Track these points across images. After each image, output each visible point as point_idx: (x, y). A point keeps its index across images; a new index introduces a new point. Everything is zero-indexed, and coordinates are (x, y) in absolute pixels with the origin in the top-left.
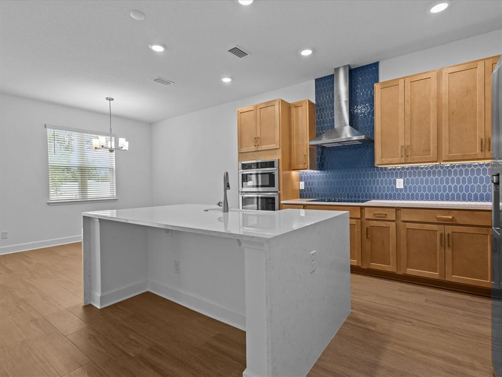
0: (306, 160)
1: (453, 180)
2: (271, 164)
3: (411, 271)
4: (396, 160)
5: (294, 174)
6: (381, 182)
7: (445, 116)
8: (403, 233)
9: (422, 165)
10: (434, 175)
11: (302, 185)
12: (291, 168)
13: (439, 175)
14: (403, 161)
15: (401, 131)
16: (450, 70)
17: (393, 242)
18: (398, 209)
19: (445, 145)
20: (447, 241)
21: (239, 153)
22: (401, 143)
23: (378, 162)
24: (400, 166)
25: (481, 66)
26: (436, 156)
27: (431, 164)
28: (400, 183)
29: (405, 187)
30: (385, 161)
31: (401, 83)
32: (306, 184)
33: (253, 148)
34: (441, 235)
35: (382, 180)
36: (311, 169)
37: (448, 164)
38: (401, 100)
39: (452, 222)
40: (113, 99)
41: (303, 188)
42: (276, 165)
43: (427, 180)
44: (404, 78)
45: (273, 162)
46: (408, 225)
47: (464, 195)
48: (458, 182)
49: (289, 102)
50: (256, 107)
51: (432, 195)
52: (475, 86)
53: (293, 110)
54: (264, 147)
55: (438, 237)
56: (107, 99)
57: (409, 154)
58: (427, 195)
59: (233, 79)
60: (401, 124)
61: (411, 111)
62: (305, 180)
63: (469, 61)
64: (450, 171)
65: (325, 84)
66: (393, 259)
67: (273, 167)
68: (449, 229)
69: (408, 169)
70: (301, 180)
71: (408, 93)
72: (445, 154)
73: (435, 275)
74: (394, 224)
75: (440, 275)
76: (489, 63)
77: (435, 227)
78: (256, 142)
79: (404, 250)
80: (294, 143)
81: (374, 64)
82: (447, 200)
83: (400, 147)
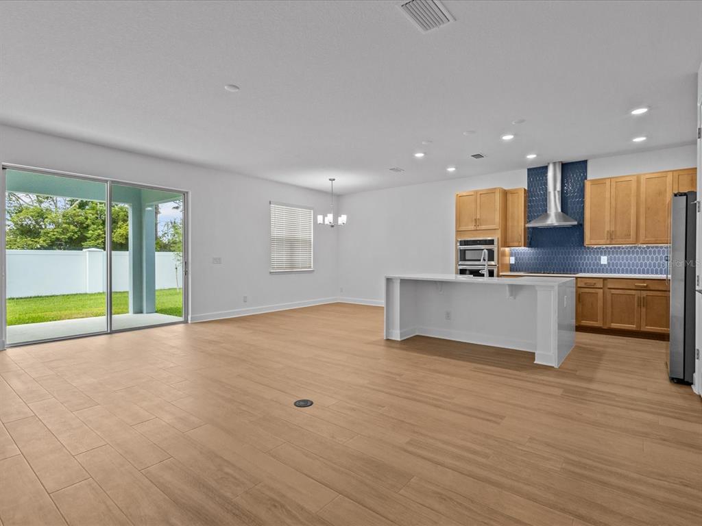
0: (521, 239)
1: (648, 258)
2: (491, 242)
3: (615, 325)
4: (602, 241)
5: (507, 250)
6: (588, 259)
7: (642, 210)
8: (609, 297)
9: (624, 246)
10: (633, 254)
11: (512, 260)
12: (506, 245)
13: (637, 254)
14: (608, 242)
15: (607, 219)
16: (648, 176)
17: (600, 303)
18: (605, 279)
19: (642, 231)
20: (643, 303)
21: (457, 231)
22: (607, 228)
23: (587, 242)
24: (604, 246)
25: (670, 176)
26: (635, 240)
27: (631, 245)
28: (604, 260)
29: (609, 263)
30: (593, 242)
31: (608, 182)
32: (516, 259)
33: (472, 227)
34: (638, 297)
35: (588, 257)
36: (524, 246)
37: (645, 246)
38: (608, 195)
39: (646, 289)
40: (334, 180)
41: (514, 263)
42: (496, 243)
43: (627, 258)
44: (611, 178)
45: (493, 240)
46: (613, 291)
47: (648, 270)
48: (652, 260)
49: (506, 189)
50: (476, 192)
51: (631, 269)
52: (666, 190)
53: (510, 197)
54: (483, 227)
55: (636, 299)
56: (330, 180)
57: (614, 237)
58: (627, 269)
59: (456, 168)
60: (607, 213)
61: (616, 204)
62: (515, 255)
63: (662, 170)
64: (646, 251)
65: (537, 174)
66: (600, 316)
67: (493, 244)
68: (644, 294)
69: (611, 248)
70: (511, 255)
71: (613, 190)
72: (642, 238)
73: (633, 327)
74: (602, 290)
75: (637, 327)
76: (676, 174)
77: (633, 292)
78: (476, 222)
79: (609, 311)
80: (510, 224)
81: (583, 161)
82: (644, 273)
83: (606, 232)
